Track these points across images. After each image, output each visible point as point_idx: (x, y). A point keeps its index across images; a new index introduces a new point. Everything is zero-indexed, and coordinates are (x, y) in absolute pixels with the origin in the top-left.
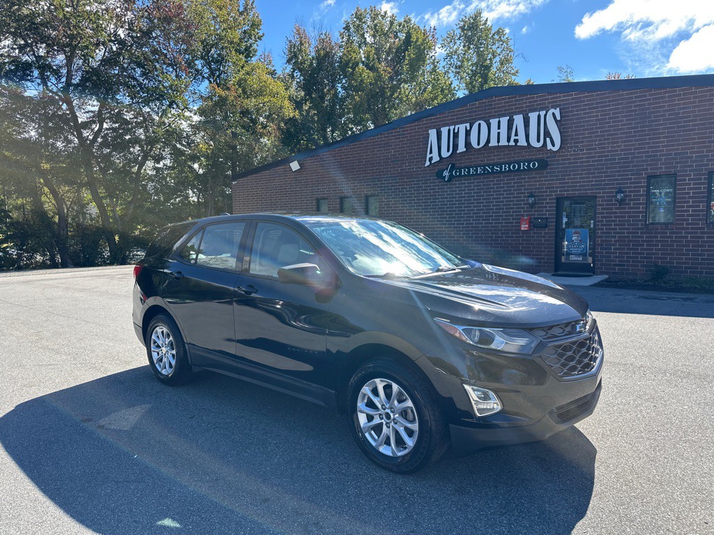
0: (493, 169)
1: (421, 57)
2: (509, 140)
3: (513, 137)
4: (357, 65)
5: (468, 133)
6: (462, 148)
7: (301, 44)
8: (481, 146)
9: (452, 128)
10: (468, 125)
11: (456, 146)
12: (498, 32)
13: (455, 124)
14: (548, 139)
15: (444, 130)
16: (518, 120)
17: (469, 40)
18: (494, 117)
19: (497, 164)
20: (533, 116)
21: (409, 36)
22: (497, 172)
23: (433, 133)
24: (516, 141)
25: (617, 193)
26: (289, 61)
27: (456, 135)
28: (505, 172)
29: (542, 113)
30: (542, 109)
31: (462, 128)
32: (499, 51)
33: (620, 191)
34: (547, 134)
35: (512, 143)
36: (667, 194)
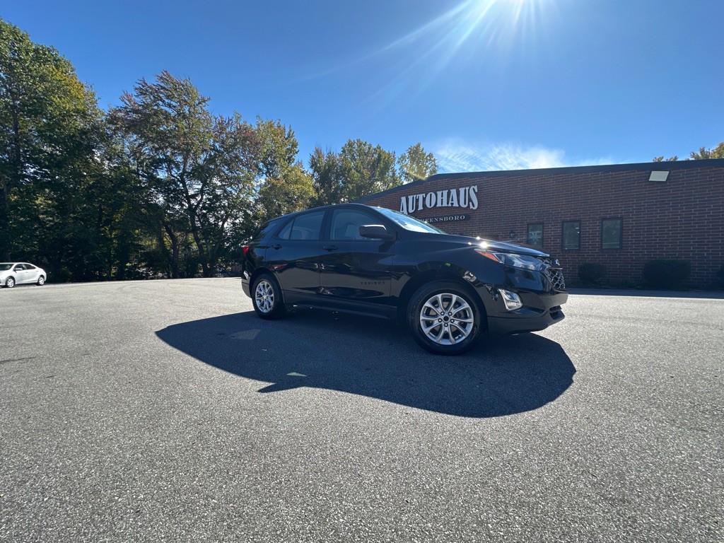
0: (439, 219)
1: (386, 168)
2: (448, 204)
3: (450, 202)
4: (351, 169)
5: (424, 199)
6: (421, 208)
7: (319, 157)
8: (432, 206)
9: (415, 196)
10: (424, 195)
11: (417, 207)
12: (429, 156)
13: (416, 194)
14: (471, 203)
15: (410, 198)
16: (454, 192)
17: (413, 160)
18: (439, 190)
19: (441, 217)
20: (462, 190)
21: (380, 156)
22: (441, 222)
23: (404, 199)
24: (452, 204)
25: (510, 233)
26: (311, 167)
27: (417, 200)
28: (446, 221)
29: (467, 188)
30: (467, 186)
31: (421, 197)
32: (430, 166)
33: (512, 232)
34: (470, 200)
35: (450, 205)
36: (538, 234)
